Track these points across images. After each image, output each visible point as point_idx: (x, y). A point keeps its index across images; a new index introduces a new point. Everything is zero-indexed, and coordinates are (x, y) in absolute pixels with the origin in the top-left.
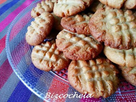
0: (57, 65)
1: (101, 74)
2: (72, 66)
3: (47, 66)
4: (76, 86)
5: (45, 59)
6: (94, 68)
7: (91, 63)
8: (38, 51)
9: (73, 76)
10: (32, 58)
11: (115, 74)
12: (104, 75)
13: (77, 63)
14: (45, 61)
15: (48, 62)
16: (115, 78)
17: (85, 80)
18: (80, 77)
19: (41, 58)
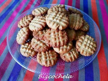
0: (32, 54)
1: (50, 57)
2: (38, 54)
3: (27, 55)
4: (40, 63)
5: (26, 52)
6: (47, 55)
7: (47, 52)
8: (23, 48)
9: (39, 59)
10: (21, 52)
11: (56, 57)
12: (51, 58)
13: (40, 53)
14: (26, 53)
15: (28, 53)
16: (56, 59)
17: (43, 60)
18: (41, 59)
19: (25, 51)
